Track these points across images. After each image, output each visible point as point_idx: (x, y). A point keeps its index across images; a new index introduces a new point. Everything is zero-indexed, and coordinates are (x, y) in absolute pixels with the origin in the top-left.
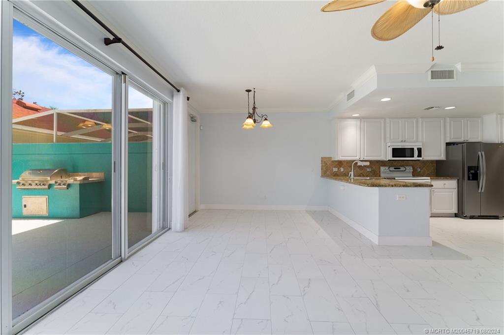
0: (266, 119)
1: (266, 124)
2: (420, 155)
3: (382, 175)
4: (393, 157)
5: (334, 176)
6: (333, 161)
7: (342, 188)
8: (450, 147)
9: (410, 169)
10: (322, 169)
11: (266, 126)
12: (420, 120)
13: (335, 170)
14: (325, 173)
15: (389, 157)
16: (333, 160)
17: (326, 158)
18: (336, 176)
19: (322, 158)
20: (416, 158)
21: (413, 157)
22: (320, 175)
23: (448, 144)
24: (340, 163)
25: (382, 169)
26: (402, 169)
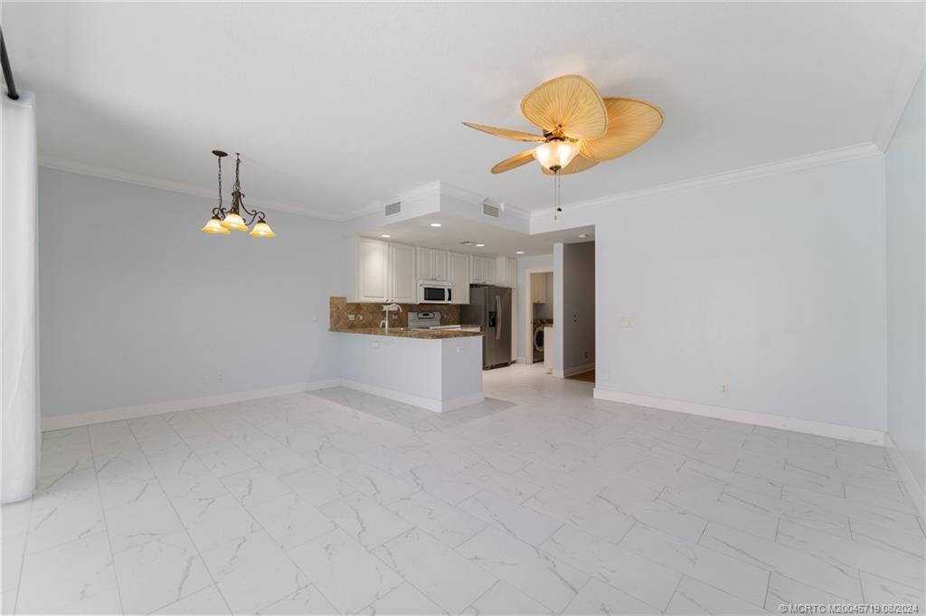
0: (262, 221)
1: (262, 230)
2: (450, 299)
3: (410, 324)
4: (425, 299)
5: (350, 328)
6: (348, 304)
7: (375, 345)
8: (474, 289)
9: (438, 315)
10: (331, 317)
11: (262, 233)
12: (449, 253)
13: (351, 317)
14: (336, 324)
15: (421, 299)
16: (348, 301)
17: (337, 298)
18: (352, 327)
19: (332, 298)
20: (446, 302)
21: (443, 300)
22: (329, 327)
23: (472, 286)
24: (358, 307)
25: (411, 316)
26: (431, 315)
